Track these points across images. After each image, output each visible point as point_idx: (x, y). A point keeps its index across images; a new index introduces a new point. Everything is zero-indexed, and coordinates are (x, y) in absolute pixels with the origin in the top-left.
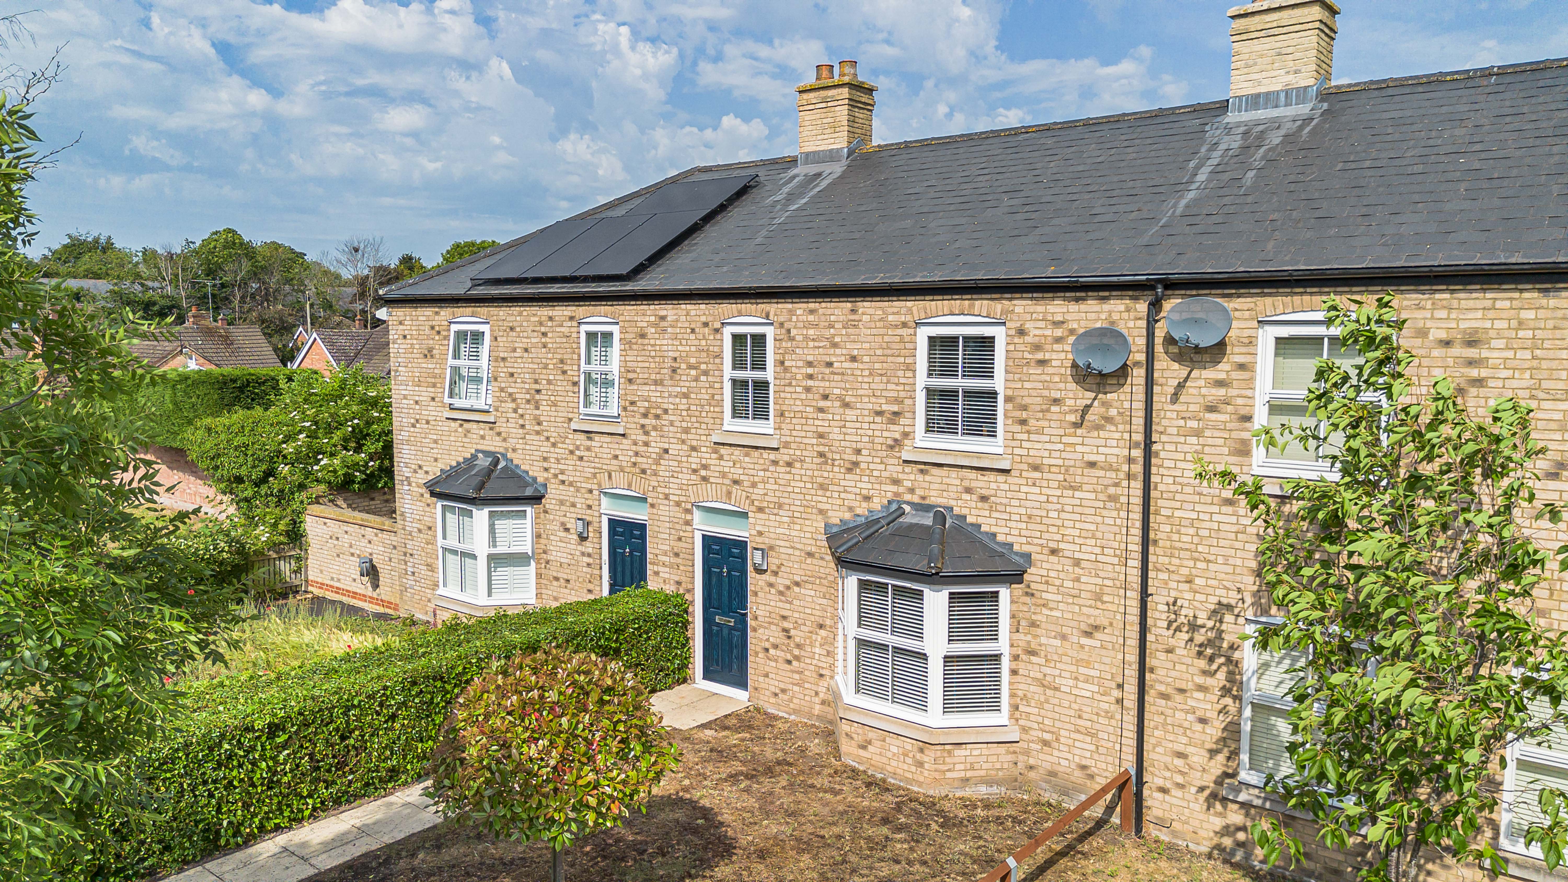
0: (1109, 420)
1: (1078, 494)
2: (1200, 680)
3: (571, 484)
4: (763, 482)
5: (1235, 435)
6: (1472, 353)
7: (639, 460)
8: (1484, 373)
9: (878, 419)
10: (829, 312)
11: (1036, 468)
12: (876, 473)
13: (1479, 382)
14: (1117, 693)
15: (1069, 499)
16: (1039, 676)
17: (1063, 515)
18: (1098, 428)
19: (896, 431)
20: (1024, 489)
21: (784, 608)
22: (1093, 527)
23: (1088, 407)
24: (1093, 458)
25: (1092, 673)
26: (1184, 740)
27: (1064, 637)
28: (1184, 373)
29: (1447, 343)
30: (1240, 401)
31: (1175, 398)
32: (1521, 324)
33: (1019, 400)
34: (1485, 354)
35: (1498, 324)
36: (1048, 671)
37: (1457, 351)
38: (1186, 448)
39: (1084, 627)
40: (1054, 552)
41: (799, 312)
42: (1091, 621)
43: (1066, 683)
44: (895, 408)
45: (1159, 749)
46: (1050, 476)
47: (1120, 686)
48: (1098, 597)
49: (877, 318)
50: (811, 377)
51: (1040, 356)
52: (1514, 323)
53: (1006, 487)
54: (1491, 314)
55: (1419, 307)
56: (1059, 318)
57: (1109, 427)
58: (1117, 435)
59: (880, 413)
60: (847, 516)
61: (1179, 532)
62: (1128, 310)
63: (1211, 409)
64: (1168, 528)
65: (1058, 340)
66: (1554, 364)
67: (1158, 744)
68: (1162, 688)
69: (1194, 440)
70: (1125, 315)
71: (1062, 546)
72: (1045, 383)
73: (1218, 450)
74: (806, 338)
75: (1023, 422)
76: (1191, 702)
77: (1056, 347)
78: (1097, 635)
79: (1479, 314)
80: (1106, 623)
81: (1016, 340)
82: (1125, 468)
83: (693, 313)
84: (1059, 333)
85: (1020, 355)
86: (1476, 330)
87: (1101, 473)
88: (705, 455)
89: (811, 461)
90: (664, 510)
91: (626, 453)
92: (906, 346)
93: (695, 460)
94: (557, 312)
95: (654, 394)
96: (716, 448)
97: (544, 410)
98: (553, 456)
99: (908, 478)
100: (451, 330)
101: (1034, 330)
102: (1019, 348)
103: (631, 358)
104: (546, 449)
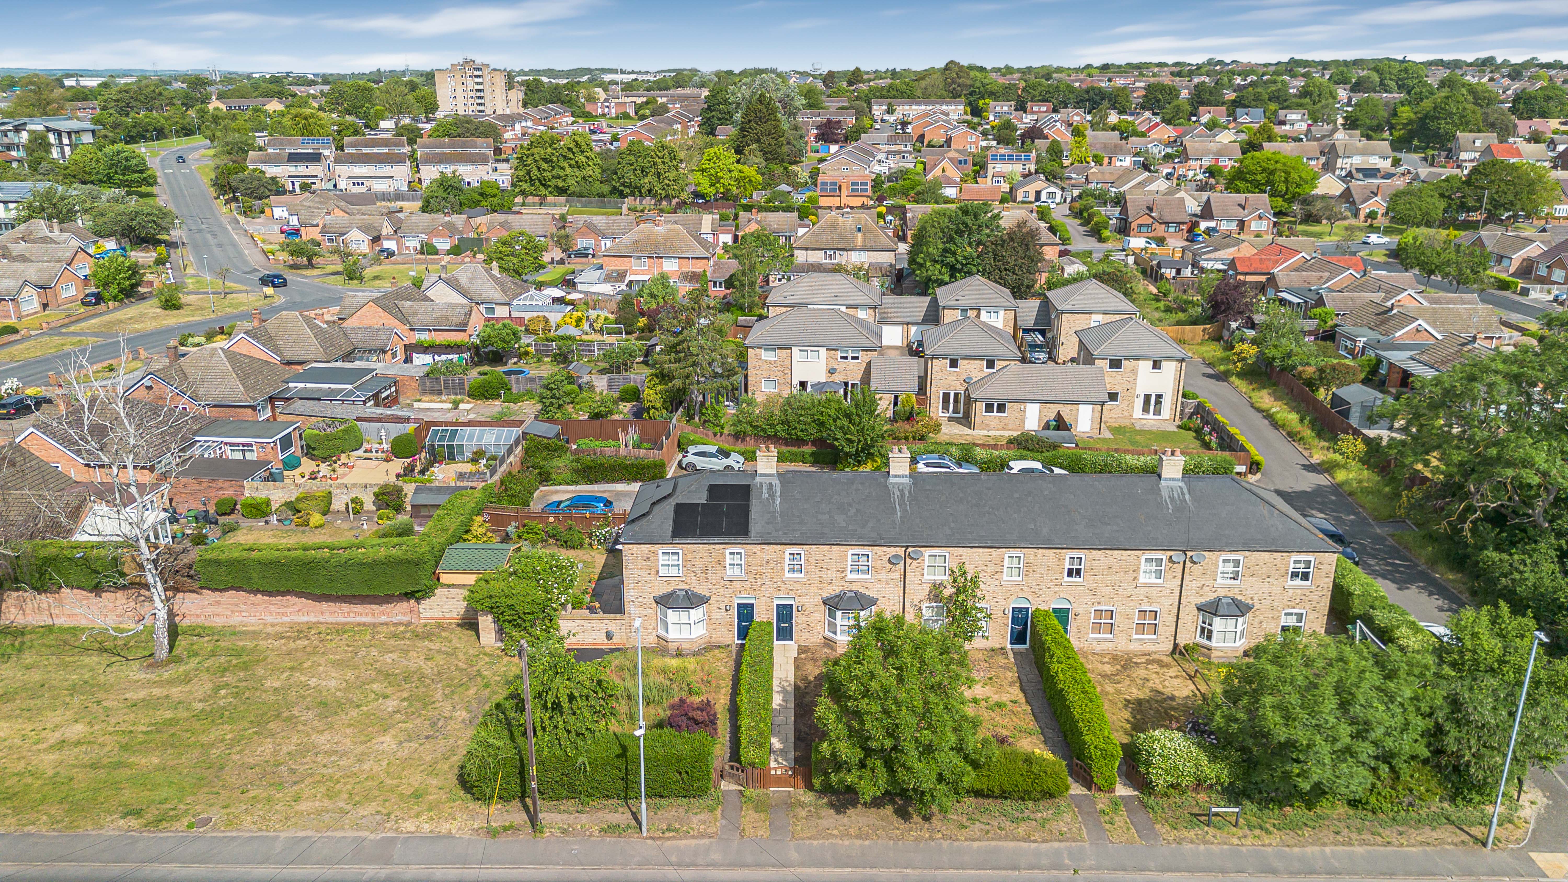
0: (896, 571)
1: (889, 585)
3: (723, 596)
4: (801, 589)
5: (921, 572)
6: (961, 558)
7: (752, 587)
8: (963, 561)
9: (838, 572)
10: (823, 548)
11: (879, 581)
12: (837, 585)
15: (887, 587)
17: (886, 590)
18: (894, 572)
19: (843, 575)
20: (876, 585)
21: (808, 619)
22: (893, 591)
23: (891, 568)
24: (892, 578)
28: (911, 561)
29: (957, 556)
30: (922, 566)
31: (910, 566)
33: (876, 567)
34: (963, 558)
35: (964, 553)
37: (959, 557)
38: (912, 575)
40: (884, 597)
41: (813, 548)
42: (892, 610)
44: (843, 570)
46: (883, 582)
49: (838, 550)
50: (817, 563)
51: (881, 558)
52: (967, 553)
53: (872, 585)
55: (953, 550)
56: (885, 551)
58: (898, 574)
60: (828, 594)
61: (910, 591)
62: (900, 549)
63: (917, 568)
64: (908, 591)
65: (885, 555)
66: (972, 559)
69: (914, 573)
70: (900, 551)
71: (885, 595)
72: (882, 564)
73: (918, 575)
74: (816, 554)
75: (877, 572)
79: (962, 551)
80: (895, 609)
82: (899, 579)
83: (775, 548)
84: (885, 553)
85: (876, 558)
86: (961, 554)
87: (894, 581)
88: (779, 584)
89: (817, 583)
90: (763, 599)
91: (747, 585)
92: (846, 556)
93: (775, 585)
94: (717, 547)
95: (760, 569)
96: (783, 582)
97: (709, 575)
98: (714, 588)
99: (847, 585)
100: (660, 552)
101: (879, 553)
102: (876, 556)
103: (750, 560)
104: (710, 586)
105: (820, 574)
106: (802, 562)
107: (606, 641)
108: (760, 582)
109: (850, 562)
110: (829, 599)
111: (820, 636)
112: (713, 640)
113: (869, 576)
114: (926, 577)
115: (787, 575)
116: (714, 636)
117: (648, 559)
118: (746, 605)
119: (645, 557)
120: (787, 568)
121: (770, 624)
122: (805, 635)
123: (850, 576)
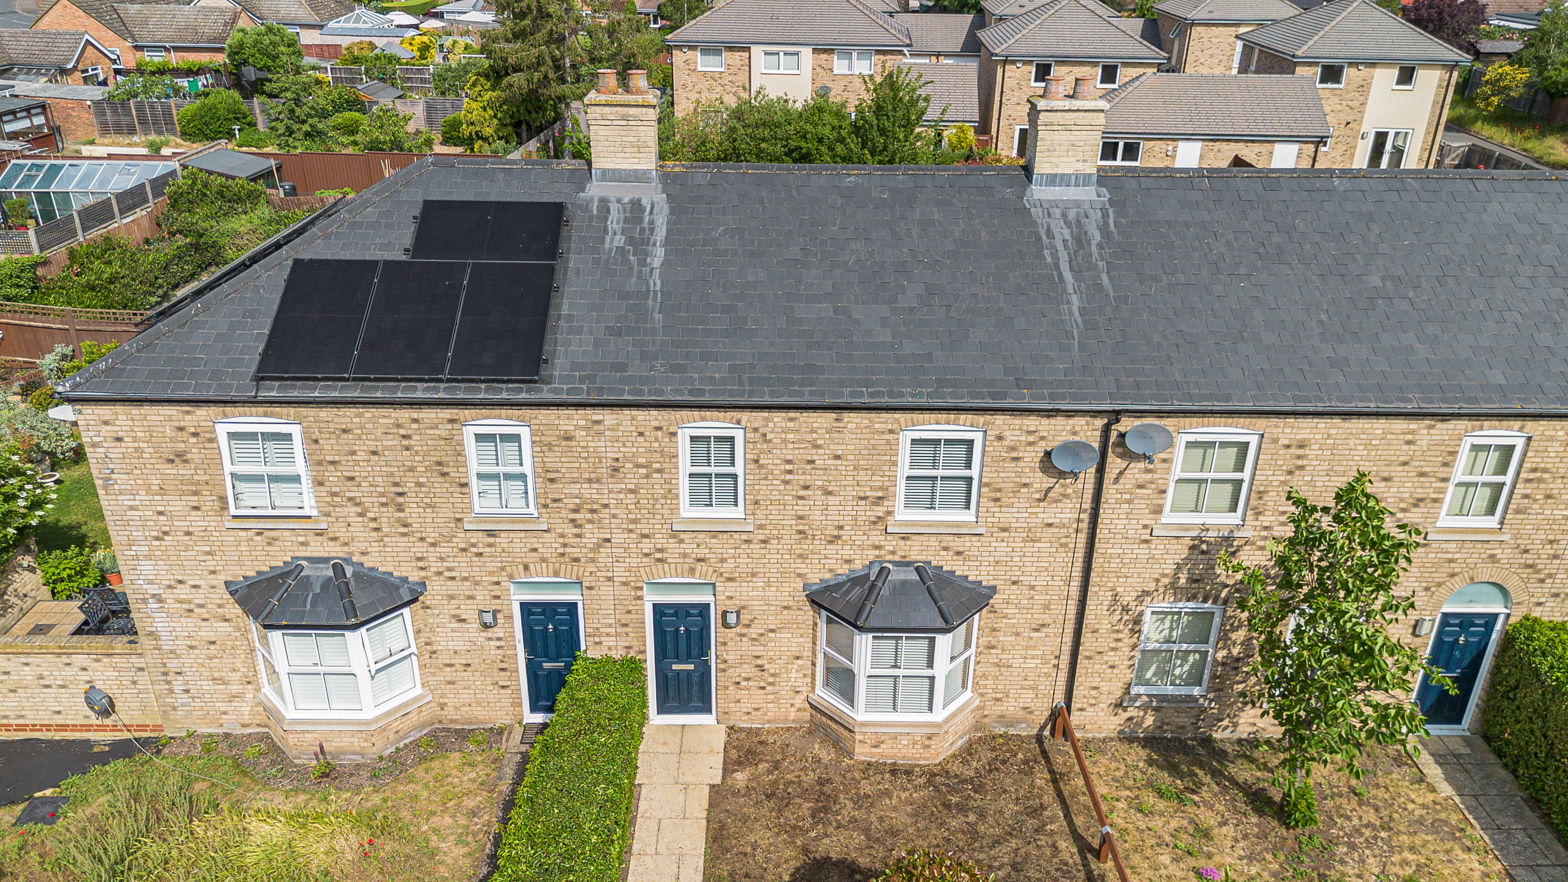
0: (1066, 496)
1: (1036, 545)
2: (1113, 645)
3: (466, 579)
4: (734, 557)
5: (1154, 502)
6: (1300, 452)
7: (568, 550)
8: (1305, 462)
9: (863, 503)
10: (812, 420)
11: (1004, 530)
12: (857, 543)
13: (1301, 468)
14: (1055, 662)
15: (1029, 548)
16: (997, 661)
17: (1025, 559)
18: (1057, 501)
19: (880, 511)
20: (993, 544)
21: (759, 650)
22: (1047, 565)
23: (1050, 488)
24: (1050, 521)
25: (1037, 652)
26: (1099, 679)
27: (1018, 634)
28: (1124, 465)
29: (1288, 447)
30: (1160, 481)
31: (1116, 480)
32: (1329, 436)
33: (995, 486)
34: (1307, 452)
35: (1317, 436)
36: (1004, 656)
37: (1294, 451)
38: (1120, 511)
39: (1034, 626)
40: (1014, 583)
41: (776, 420)
42: (1040, 622)
43: (1016, 662)
44: (880, 494)
45: (1081, 688)
46: (1016, 534)
47: (1058, 657)
48: (1046, 607)
49: (863, 426)
50: (790, 472)
51: (1015, 455)
52: (1325, 436)
53: (979, 544)
54: (1314, 431)
55: (1276, 426)
56: (1033, 428)
57: (1065, 500)
58: (1071, 506)
59: (864, 498)
60: (828, 576)
61: (1109, 562)
62: (1087, 424)
63: (1141, 487)
64: (1102, 560)
65: (1030, 444)
66: (1341, 458)
67: (1081, 685)
68: (1087, 654)
69: (1126, 506)
70: (1085, 428)
71: (1021, 578)
72: (1018, 474)
73: (1142, 511)
74: (785, 441)
75: (997, 500)
76: (1105, 658)
77: (1028, 448)
78: (1044, 630)
79: (1308, 431)
80: (1051, 621)
81: (995, 444)
82: (1075, 526)
83: (639, 418)
84: (1031, 439)
85: (998, 454)
86: (1305, 440)
87: (1057, 530)
88: (660, 540)
89: (790, 538)
90: (606, 590)
91: (549, 545)
92: (892, 447)
93: (647, 546)
94: (427, 414)
95: (588, 491)
96: (674, 534)
97: (413, 512)
98: (432, 555)
99: (890, 544)
100: (222, 430)
101: (1010, 437)
102: (997, 449)
103: (552, 459)
104: (420, 549)
105: (801, 508)
106: (739, 469)
107: (94, 720)
108: (591, 535)
109: (904, 469)
110: (828, 589)
111: (799, 701)
112: (450, 713)
113: (969, 516)
114: (1168, 517)
115: (687, 511)
116: (451, 701)
117: (181, 457)
118: (550, 609)
119: (168, 450)
120: (684, 486)
121: (633, 666)
122: (751, 698)
123: (903, 514)
